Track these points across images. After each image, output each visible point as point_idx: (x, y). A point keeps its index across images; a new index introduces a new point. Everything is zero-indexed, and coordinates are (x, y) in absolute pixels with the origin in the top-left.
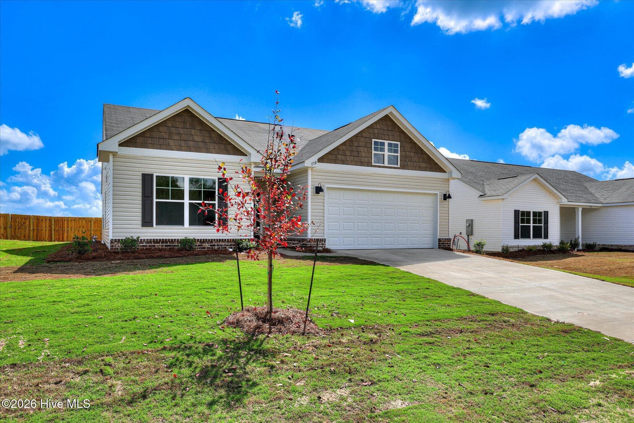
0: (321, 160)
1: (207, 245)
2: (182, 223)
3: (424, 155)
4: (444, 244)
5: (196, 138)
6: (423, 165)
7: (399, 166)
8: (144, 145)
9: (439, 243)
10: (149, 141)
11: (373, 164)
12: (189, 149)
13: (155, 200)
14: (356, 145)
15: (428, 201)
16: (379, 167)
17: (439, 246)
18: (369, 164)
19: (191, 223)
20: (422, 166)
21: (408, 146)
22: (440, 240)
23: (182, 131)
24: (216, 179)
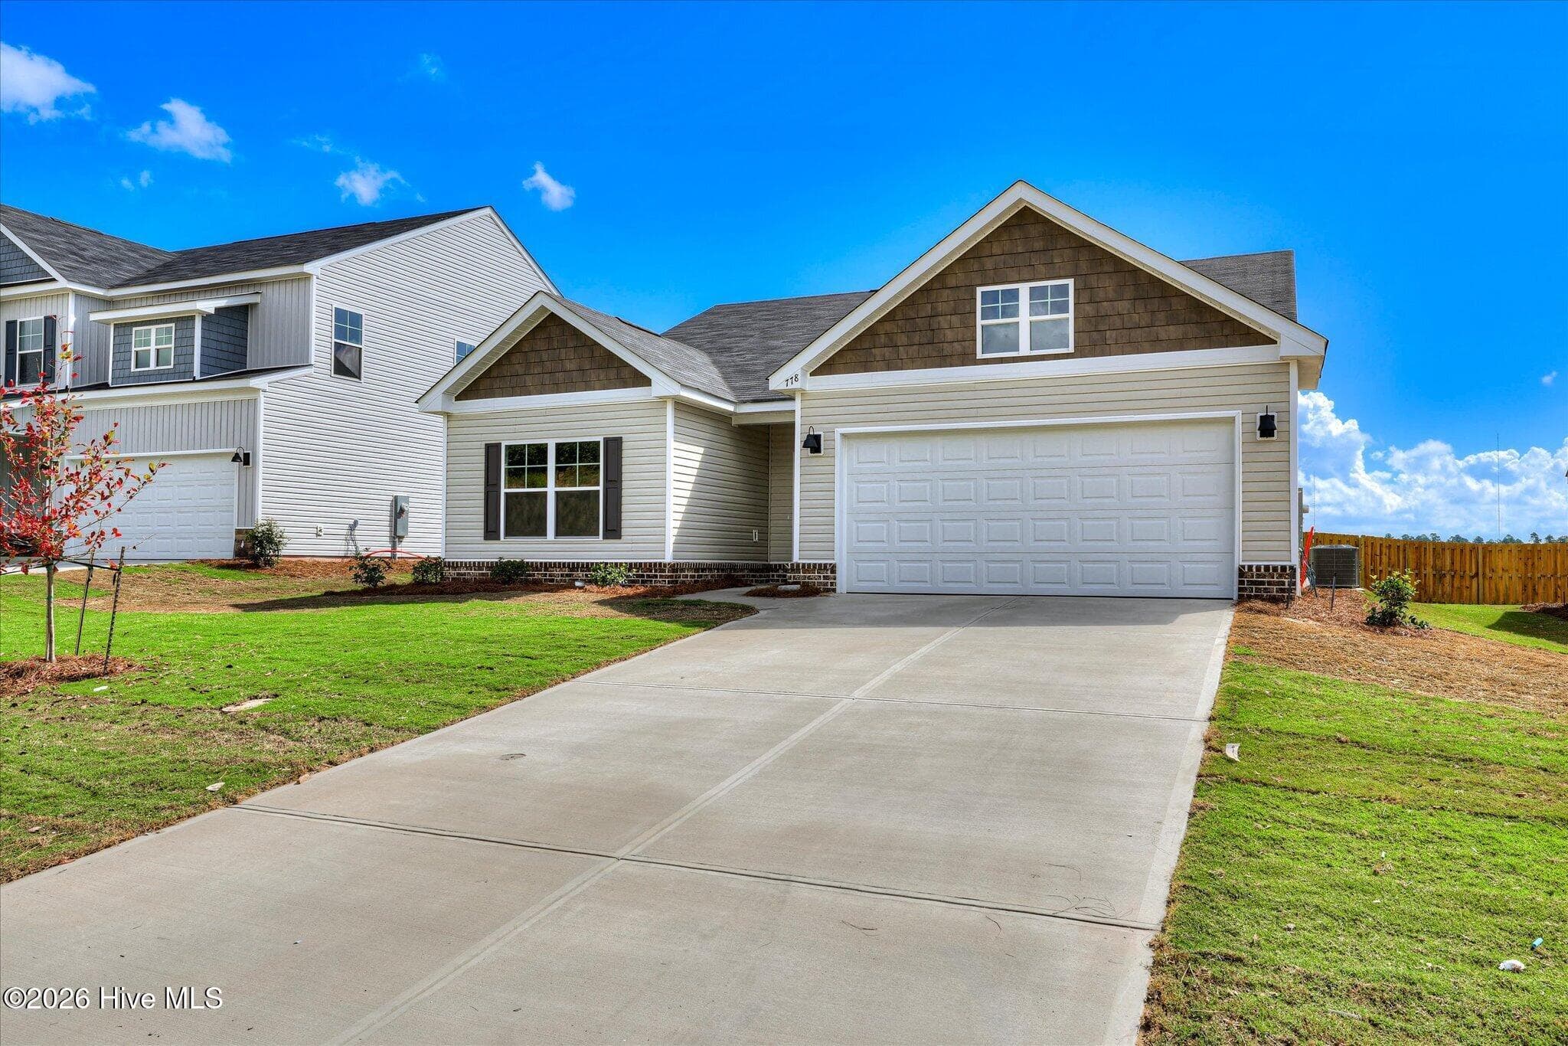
0: (827, 367)
1: (581, 575)
2: (541, 531)
3: (1174, 300)
4: (1263, 583)
5: (569, 366)
6: (1174, 332)
7: (1071, 349)
8: (490, 394)
9: (1241, 582)
10: (497, 383)
11: (980, 356)
12: (557, 388)
13: (504, 490)
14: (924, 315)
15: (1205, 445)
16: (1002, 361)
17: (1240, 589)
18: (967, 358)
19: (558, 533)
20: (1163, 335)
21: (1107, 285)
22: (1241, 574)
23: (545, 356)
24: (601, 439)
